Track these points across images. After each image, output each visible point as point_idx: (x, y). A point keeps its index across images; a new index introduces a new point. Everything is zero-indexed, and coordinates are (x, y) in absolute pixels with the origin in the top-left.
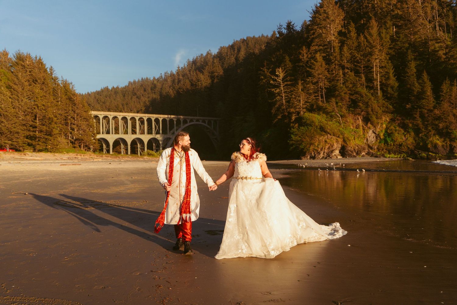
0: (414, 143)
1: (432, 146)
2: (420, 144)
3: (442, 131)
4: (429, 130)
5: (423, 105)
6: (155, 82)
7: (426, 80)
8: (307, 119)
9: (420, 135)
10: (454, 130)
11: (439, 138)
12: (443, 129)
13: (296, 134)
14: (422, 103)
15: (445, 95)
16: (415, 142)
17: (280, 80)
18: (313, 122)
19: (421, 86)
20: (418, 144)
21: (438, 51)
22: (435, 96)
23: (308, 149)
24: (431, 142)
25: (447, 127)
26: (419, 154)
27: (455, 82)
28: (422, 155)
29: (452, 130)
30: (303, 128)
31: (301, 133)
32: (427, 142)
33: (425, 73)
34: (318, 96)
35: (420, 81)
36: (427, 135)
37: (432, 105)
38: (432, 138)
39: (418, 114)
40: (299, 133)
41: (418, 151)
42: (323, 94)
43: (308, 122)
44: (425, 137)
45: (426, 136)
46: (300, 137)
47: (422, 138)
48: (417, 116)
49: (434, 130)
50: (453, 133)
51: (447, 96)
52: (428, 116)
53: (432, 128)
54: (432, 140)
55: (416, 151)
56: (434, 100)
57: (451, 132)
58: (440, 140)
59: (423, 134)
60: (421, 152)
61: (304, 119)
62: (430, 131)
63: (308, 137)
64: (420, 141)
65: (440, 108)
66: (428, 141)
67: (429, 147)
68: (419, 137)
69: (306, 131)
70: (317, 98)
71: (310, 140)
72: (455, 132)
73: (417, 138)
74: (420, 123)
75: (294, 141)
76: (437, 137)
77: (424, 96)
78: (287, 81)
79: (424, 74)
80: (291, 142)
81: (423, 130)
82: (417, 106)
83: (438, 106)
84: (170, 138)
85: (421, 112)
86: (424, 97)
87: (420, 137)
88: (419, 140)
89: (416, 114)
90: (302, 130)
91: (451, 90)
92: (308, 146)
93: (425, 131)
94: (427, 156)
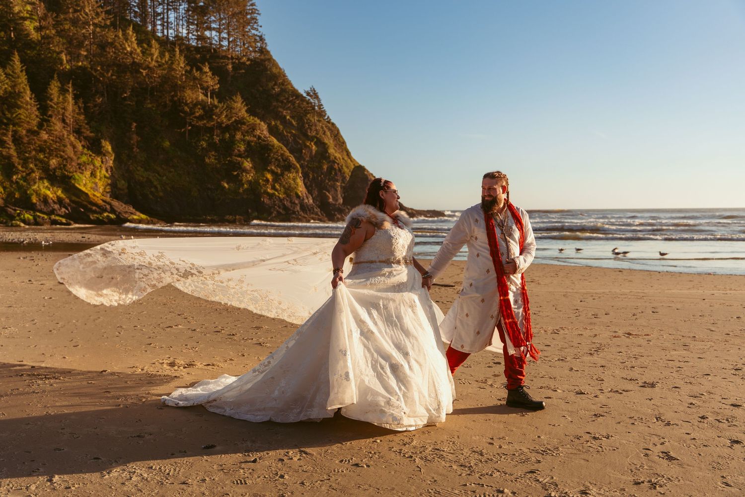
0: (3, 192)
1: (40, 200)
2: (15, 194)
3: (54, 173)
4: (31, 169)
5: (20, 119)
7: (18, 71)
9: (15, 177)
10: (74, 173)
11: (49, 186)
12: (55, 169)
14: (17, 115)
15: (55, 106)
16: (4, 190)
19: (13, 82)
20: (10, 195)
21: (25, 19)
22: (38, 106)
24: (36, 193)
25: (62, 166)
26: (19, 215)
27: (70, 85)
28: (24, 217)
29: (70, 172)
32: (28, 192)
33: (17, 57)
35: (8, 71)
36: (28, 177)
37: (35, 123)
38: (37, 185)
39: (10, 136)
41: (14, 208)
44: (24, 181)
45: (25, 179)
47: (17, 182)
48: (8, 139)
49: (38, 169)
50: (74, 179)
51: (60, 109)
52: (29, 143)
53: (36, 165)
54: (38, 189)
55: (9, 209)
56: (37, 113)
57: (72, 176)
58: (51, 190)
59: (19, 176)
60: (20, 211)
62: (33, 172)
64: (15, 189)
65: (51, 130)
66: (31, 190)
67: (34, 201)
68: (12, 182)
72: (77, 177)
73: (7, 184)
74: (15, 154)
76: (46, 184)
77: (20, 101)
79: (14, 59)
81: (20, 167)
82: (8, 119)
83: (46, 126)
85: (15, 132)
86: (19, 103)
87: (14, 180)
88: (11, 186)
89: (5, 135)
91: (65, 100)
93: (24, 169)
94: (35, 219)
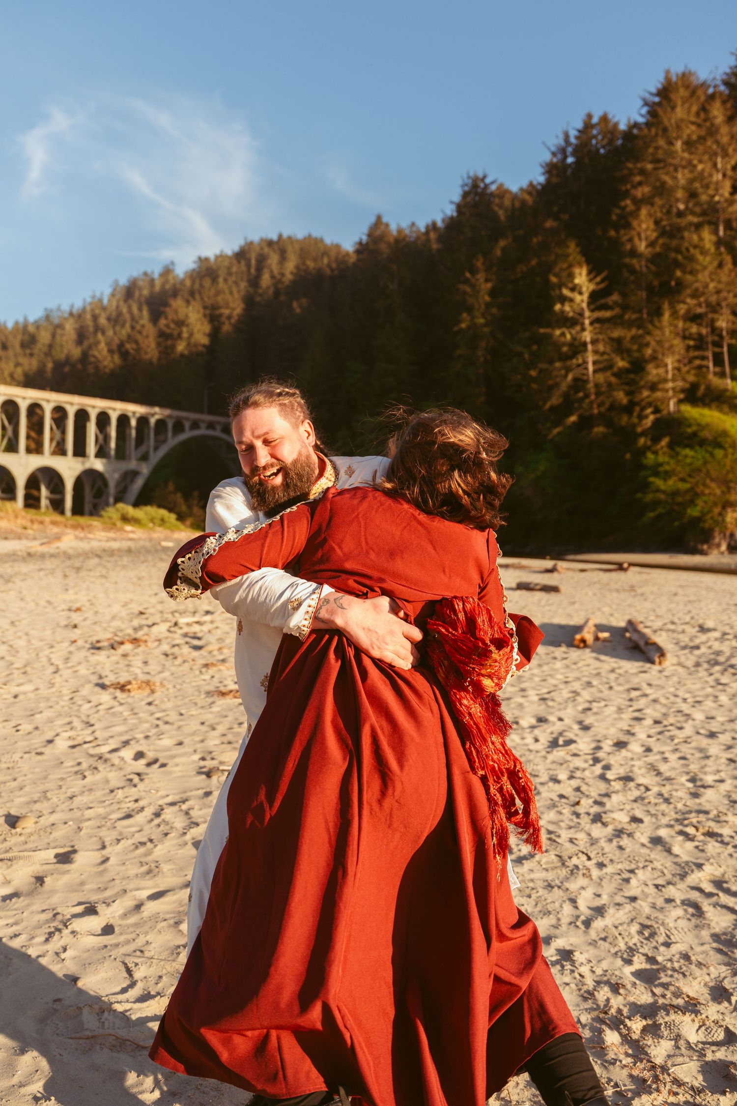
6: (31, 329)
8: (699, 425)
13: (666, 472)
17: (581, 300)
18: (725, 433)
23: (717, 523)
30: (688, 451)
31: (688, 469)
34: (704, 358)
40: (679, 468)
42: (722, 353)
43: (705, 434)
46: (683, 480)
61: (690, 426)
63: (712, 480)
69: (706, 463)
70: (705, 363)
71: (723, 492)
75: (664, 492)
78: (605, 307)
80: (649, 497)
84: (135, 474)
90: (688, 461)
92: (717, 510)
